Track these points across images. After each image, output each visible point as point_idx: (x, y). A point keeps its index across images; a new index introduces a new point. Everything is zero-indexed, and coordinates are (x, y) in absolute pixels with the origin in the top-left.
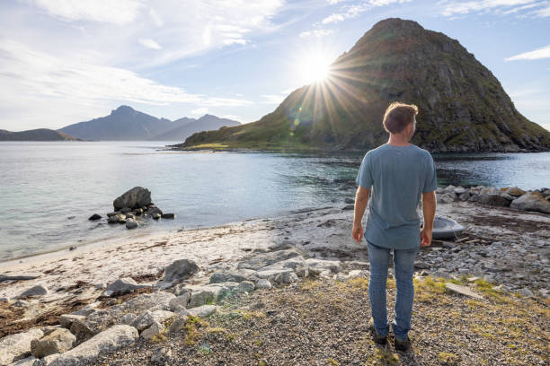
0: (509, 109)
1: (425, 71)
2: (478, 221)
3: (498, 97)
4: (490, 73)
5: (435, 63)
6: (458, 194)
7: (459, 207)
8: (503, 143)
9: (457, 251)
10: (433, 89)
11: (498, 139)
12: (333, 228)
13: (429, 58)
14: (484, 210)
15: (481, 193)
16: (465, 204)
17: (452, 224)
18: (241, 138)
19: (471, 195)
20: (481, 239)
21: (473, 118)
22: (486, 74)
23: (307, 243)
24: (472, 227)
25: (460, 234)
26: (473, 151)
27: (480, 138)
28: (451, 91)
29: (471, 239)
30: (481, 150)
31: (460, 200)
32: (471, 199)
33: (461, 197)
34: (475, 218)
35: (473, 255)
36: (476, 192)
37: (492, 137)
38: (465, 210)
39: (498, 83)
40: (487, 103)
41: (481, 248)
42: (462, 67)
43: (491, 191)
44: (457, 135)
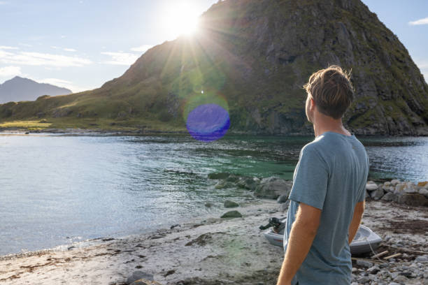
0: (419, 82)
1: (322, 31)
2: (397, 227)
3: (406, 67)
4: (395, 38)
5: (333, 22)
6: (370, 192)
7: (372, 208)
8: (415, 124)
9: (375, 272)
10: (332, 54)
11: (409, 119)
12: (208, 246)
13: (325, 15)
14: (402, 212)
15: (397, 190)
16: (378, 205)
17: (367, 233)
18: (70, 113)
19: (385, 192)
20: (402, 252)
21: (380, 92)
22: (390, 38)
23: (171, 272)
24: (389, 235)
25: (378, 246)
26: (382, 134)
27: (390, 118)
28: (352, 58)
29: (391, 252)
30: (392, 133)
31: (373, 199)
32: (386, 197)
33: (374, 195)
34: (392, 223)
35: (395, 275)
36: (391, 189)
37: (402, 116)
38: (379, 213)
39: (406, 51)
40: (394, 74)
41: (402, 265)
42: (364, 28)
43: (409, 189)
44: (363, 113)
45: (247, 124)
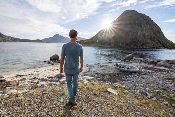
0: (163, 36)
1: (138, 25)
3: (159, 33)
4: (157, 26)
5: (141, 23)
6: (141, 60)
7: (141, 64)
8: (159, 46)
9: (136, 76)
10: (139, 30)
11: (158, 45)
12: (103, 67)
13: (139, 21)
14: (148, 65)
15: (148, 60)
16: (143, 63)
17: (136, 68)
18: (85, 43)
19: (145, 61)
20: (144, 73)
21: (151, 39)
22: (156, 26)
23: (95, 71)
24: (143, 70)
25: (138, 71)
26: (150, 48)
27: (153, 45)
28: (145, 31)
29: (141, 73)
30: (152, 48)
31: (142, 62)
32: (145, 62)
33: (142, 61)
34: (145, 67)
35: (140, 78)
36: (147, 60)
37: (156, 44)
38: (142, 65)
39: (160, 29)
40: (156, 35)
41: (143, 76)
42: (149, 24)
43: (151, 60)
44: (146, 43)
45: (118, 45)
